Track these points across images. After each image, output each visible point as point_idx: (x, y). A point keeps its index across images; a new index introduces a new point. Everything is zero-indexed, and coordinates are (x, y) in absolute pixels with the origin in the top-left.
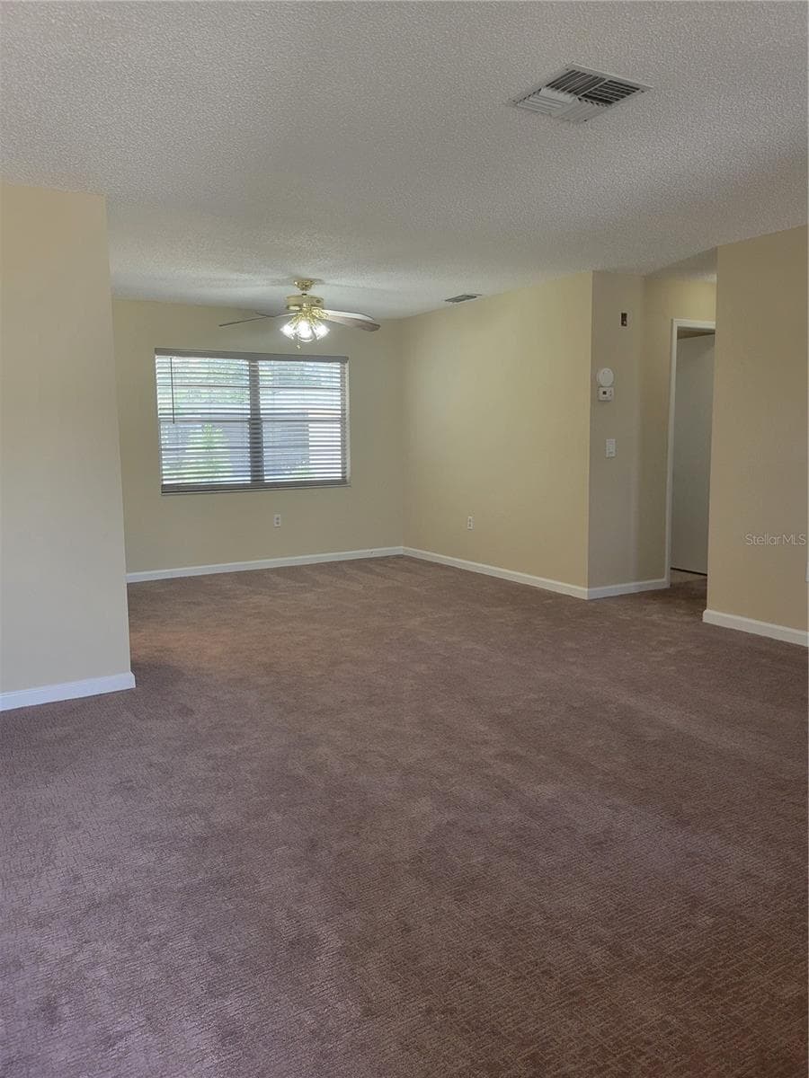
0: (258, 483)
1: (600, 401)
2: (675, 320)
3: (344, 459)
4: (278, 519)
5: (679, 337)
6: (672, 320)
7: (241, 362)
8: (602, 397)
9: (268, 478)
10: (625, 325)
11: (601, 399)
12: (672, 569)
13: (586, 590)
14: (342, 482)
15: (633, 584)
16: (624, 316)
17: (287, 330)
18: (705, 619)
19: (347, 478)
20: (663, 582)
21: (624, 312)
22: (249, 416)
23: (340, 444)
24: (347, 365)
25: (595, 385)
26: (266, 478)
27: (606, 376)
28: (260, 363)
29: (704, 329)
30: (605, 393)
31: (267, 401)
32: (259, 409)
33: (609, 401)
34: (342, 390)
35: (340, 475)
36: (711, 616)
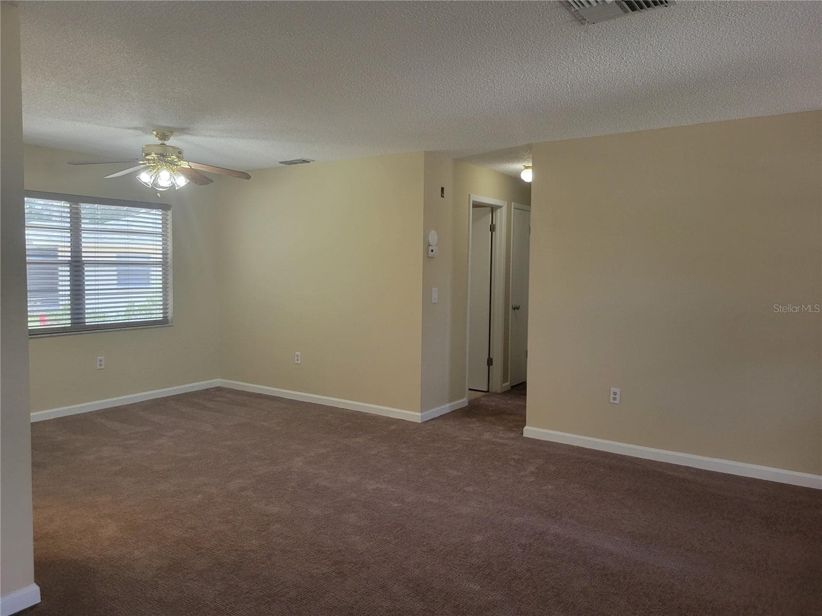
0: (78, 326)
1: (428, 257)
2: (471, 195)
3: (165, 300)
4: (101, 361)
5: (473, 207)
6: (469, 195)
7: (62, 203)
8: (431, 254)
9: (89, 321)
10: (443, 197)
11: (430, 256)
12: (469, 389)
13: (419, 414)
14: (164, 322)
15: (447, 405)
16: (442, 189)
17: (145, 178)
18: (525, 435)
19: (169, 318)
20: (463, 402)
21: (443, 186)
22: (70, 259)
23: (161, 286)
24: (170, 213)
25: (427, 245)
26: (87, 320)
27: (433, 237)
28: (83, 205)
29: (483, 203)
30: (432, 251)
31: (88, 243)
32: (81, 252)
33: (433, 257)
34: (164, 235)
35: (161, 315)
36: (529, 431)
